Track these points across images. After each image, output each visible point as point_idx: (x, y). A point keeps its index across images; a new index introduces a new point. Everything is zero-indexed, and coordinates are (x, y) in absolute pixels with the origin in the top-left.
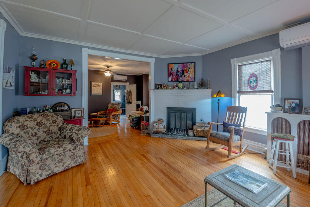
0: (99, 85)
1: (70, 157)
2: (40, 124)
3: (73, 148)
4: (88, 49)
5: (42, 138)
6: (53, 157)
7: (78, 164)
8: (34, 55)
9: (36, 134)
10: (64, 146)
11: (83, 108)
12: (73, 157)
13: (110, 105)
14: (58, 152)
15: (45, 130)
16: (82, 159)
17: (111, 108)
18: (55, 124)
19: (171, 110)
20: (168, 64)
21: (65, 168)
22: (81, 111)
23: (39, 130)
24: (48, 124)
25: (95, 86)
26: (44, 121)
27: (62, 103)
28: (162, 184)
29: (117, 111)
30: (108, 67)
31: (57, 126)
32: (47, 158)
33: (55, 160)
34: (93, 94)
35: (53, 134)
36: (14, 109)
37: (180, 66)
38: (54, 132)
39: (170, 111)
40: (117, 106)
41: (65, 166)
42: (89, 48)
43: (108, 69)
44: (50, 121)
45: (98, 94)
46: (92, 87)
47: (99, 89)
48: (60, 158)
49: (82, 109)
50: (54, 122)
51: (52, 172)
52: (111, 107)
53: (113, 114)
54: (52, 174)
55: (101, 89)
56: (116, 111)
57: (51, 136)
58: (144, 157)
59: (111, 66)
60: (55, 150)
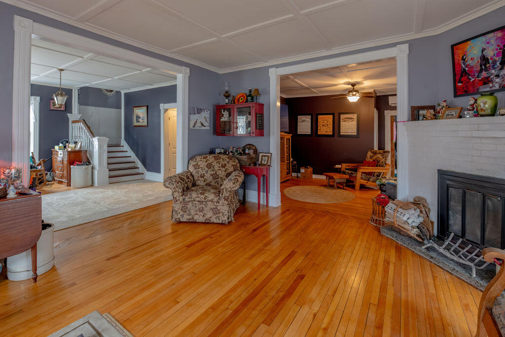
0: (351, 118)
1: (212, 209)
2: (209, 166)
3: (216, 200)
4: (277, 68)
5: (208, 181)
6: (194, 203)
7: (220, 222)
8: (227, 92)
9: (204, 176)
10: (206, 194)
11: (271, 154)
12: (216, 211)
13: (369, 154)
14: (199, 199)
15: (212, 173)
16: (226, 218)
17: (371, 161)
18: (224, 169)
19: (448, 180)
20: (453, 46)
21: (206, 220)
22: (268, 156)
23: (207, 172)
24: (216, 168)
25: (345, 121)
26: (215, 163)
27: (251, 145)
28: (213, 308)
29: (380, 166)
30: (353, 85)
31: (225, 171)
32: (189, 202)
33: (196, 207)
34: (341, 134)
35: (219, 179)
36: (210, 149)
37: (493, 41)
38: (220, 177)
39: (448, 182)
40: (381, 157)
41: (205, 218)
42: (277, 66)
43: (353, 89)
44: (219, 164)
45: (351, 134)
46: (341, 123)
47: (352, 124)
48: (200, 206)
49: (269, 155)
50: (224, 166)
51: (193, 218)
52: (371, 158)
53: (361, 170)
54: (193, 220)
55: (355, 125)
56: (377, 166)
57: (217, 182)
58: (289, 256)
59: (358, 83)
60: (197, 196)
